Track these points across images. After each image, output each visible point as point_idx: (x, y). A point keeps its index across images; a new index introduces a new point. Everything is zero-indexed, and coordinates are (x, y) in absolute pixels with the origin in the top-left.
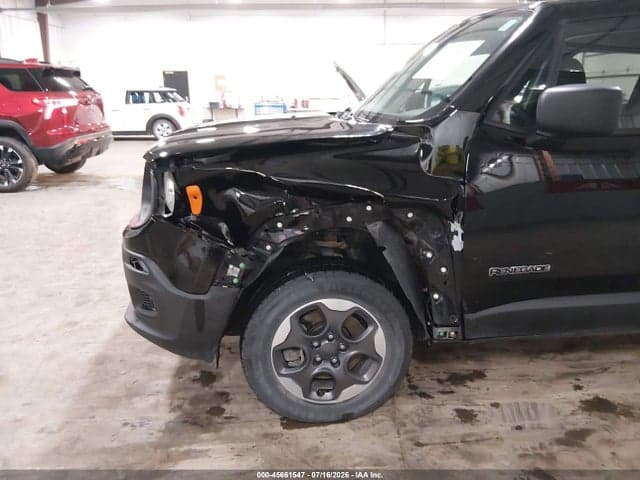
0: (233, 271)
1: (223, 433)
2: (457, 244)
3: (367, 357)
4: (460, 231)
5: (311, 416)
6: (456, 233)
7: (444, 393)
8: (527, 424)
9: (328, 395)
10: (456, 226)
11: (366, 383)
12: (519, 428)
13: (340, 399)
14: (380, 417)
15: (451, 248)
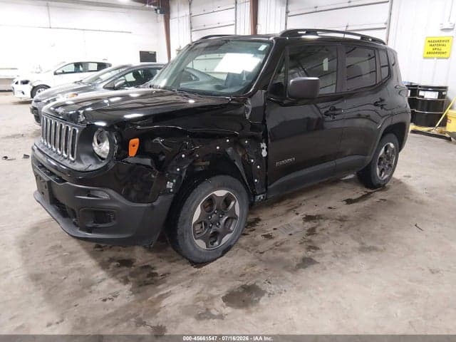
0: (170, 185)
1: (169, 282)
2: (264, 153)
3: (233, 218)
4: (265, 147)
5: (211, 257)
6: (263, 148)
7: (252, 231)
8: (292, 232)
9: (217, 243)
10: (263, 145)
11: (232, 232)
12: (291, 235)
13: (222, 243)
14: (236, 249)
15: (262, 155)
